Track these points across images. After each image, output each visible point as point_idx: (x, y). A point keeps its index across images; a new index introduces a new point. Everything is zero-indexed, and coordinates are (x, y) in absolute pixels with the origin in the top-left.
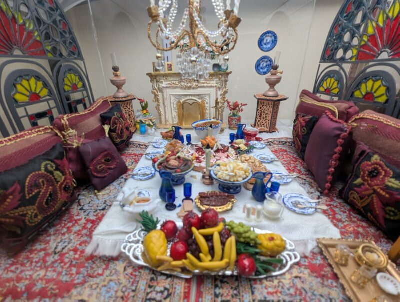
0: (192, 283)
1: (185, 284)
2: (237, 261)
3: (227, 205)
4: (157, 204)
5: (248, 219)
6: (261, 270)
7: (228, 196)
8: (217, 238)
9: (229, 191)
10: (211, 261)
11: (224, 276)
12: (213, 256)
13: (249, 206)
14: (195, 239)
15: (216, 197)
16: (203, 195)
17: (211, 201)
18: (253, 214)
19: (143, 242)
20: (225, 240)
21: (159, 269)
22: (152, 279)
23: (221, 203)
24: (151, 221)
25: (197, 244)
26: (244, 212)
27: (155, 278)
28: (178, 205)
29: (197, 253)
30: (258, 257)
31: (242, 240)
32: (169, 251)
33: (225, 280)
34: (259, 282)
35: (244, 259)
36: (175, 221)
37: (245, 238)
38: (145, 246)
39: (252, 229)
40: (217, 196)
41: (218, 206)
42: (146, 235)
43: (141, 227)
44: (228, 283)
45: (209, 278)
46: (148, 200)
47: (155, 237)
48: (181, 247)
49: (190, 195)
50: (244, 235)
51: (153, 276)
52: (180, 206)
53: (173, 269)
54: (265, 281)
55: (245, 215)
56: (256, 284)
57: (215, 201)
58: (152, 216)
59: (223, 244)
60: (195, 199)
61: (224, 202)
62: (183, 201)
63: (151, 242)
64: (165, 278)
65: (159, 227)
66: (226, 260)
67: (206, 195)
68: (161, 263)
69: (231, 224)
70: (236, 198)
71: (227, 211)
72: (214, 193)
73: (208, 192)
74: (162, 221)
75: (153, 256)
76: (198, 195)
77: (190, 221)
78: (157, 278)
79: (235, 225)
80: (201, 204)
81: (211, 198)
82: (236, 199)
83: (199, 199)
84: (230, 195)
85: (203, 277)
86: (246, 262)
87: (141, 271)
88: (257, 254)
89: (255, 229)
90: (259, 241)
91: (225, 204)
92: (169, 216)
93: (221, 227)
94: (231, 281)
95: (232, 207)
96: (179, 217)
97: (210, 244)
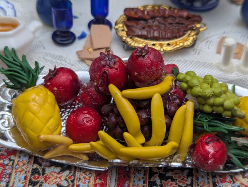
0: (108, 178)
1: (95, 180)
2: (193, 146)
3: (185, 37)
4: (34, 33)
5: (223, 68)
6: (235, 159)
7: (188, 18)
8: (157, 105)
9: (192, 5)
10: (143, 145)
11: (168, 169)
12: (148, 137)
13: (230, 41)
14: (114, 104)
15: (160, 19)
16: (133, 14)
17: (150, 27)
18: (237, 56)
19: (10, 107)
20: (173, 108)
21: (46, 156)
22: (34, 172)
23: (172, 32)
24: (23, 70)
25: (118, 115)
26: (219, 52)
27: (41, 170)
28: (78, 34)
29: (119, 130)
30: (233, 139)
31: (207, 109)
32: (63, 124)
33: (169, 174)
34: (228, 179)
35: (207, 144)
36: (73, 68)
37: (212, 106)
38: (15, 116)
39: (230, 87)
40: (164, 17)
41: (164, 39)
42: (15, 96)
43: (4, 81)
44: (173, 180)
45: (139, 172)
46: (13, 25)
47: (34, 100)
48: (86, 119)
49: (106, 14)
50: (212, 101)
51: (35, 166)
52: (83, 36)
53: (73, 155)
54: (240, 177)
55: (219, 58)
56: (223, 181)
57: (159, 27)
58: (24, 57)
59: (169, 115)
60: (116, 24)
61: (179, 31)
62: (89, 25)
63: (28, 109)
64: (58, 170)
65: (41, 80)
66: (172, 144)
67: (140, 14)
68: (49, 146)
69: (188, 78)
70: (204, 21)
71: (183, 50)
72: (158, 10)
73: (145, 7)
74: (47, 68)
75: (33, 135)
76: (122, 13)
77: (105, 72)
78: (44, 170)
79: (195, 82)
80: (128, 35)
81: (150, 22)
82: (205, 25)
83: (125, 24)
84: (192, 13)
85: (128, 170)
86: (210, 149)
87: (12, 157)
88: (233, 133)
89: (237, 87)
90: (240, 112)
91: (180, 36)
92: (60, 58)
93: (167, 83)
94: (179, 177)
95: (195, 41)
96: (83, 60)
97: (144, 116)
